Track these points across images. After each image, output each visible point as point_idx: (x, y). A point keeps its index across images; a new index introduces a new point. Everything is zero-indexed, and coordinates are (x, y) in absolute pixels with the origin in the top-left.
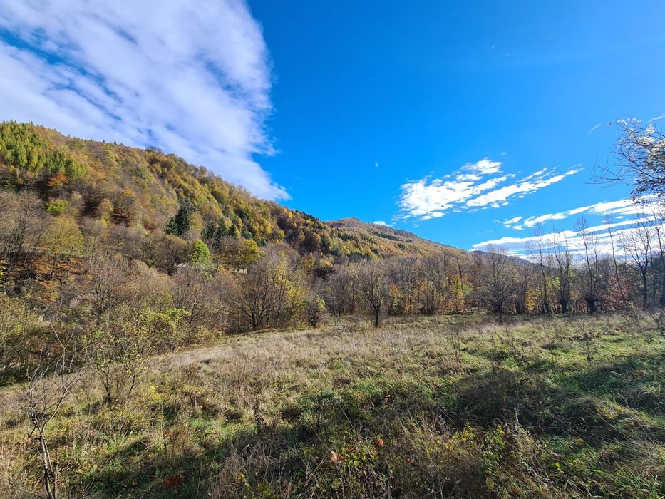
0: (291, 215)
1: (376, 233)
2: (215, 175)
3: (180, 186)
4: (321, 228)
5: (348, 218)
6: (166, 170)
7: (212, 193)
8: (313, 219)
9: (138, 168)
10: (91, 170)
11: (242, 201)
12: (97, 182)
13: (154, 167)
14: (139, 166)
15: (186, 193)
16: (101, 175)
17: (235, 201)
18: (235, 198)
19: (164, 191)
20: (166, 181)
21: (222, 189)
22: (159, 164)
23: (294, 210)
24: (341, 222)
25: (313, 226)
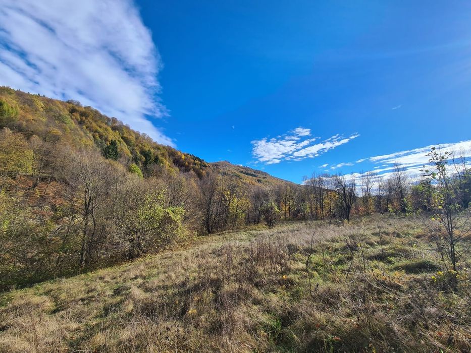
0: (183, 157)
1: (242, 172)
2: (124, 125)
3: (96, 131)
4: (206, 167)
5: (222, 161)
6: (84, 118)
7: (122, 138)
8: (200, 160)
9: (60, 115)
10: (21, 112)
11: (146, 145)
12: (27, 121)
13: (74, 116)
14: (61, 113)
15: (101, 136)
16: (30, 117)
17: (140, 145)
18: (140, 142)
19: (83, 134)
20: (84, 127)
21: (130, 135)
22: (78, 113)
23: (186, 153)
24: (217, 164)
25: (200, 165)
